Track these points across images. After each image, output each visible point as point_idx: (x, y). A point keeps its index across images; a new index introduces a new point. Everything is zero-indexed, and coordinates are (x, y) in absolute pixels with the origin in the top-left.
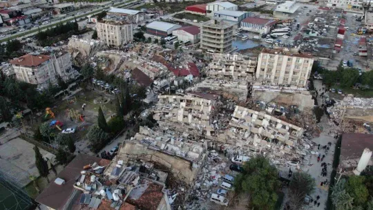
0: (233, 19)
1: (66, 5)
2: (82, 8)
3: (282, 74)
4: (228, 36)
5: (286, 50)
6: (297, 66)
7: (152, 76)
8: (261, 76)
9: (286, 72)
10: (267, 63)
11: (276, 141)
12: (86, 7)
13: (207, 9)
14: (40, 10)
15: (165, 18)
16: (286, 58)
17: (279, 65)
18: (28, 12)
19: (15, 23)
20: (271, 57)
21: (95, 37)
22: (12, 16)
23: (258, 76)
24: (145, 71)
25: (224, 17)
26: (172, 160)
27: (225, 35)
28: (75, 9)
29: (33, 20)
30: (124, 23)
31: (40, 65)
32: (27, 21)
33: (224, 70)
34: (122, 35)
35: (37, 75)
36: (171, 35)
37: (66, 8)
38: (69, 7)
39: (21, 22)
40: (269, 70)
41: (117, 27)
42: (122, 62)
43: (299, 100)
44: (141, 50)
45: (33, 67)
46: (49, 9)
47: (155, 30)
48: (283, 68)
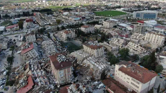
0: (152, 26)
1: (97, 17)
2: (102, 18)
3: (153, 40)
4: (143, 29)
5: (156, 33)
6: (158, 38)
7: (113, 35)
8: (146, 40)
9: (154, 40)
10: (149, 36)
11: (137, 51)
12: (103, 18)
13: (144, 22)
14: (90, 17)
15: (127, 23)
16: (155, 35)
17: (152, 37)
18: (86, 18)
19: (82, 20)
20: (150, 34)
21: (103, 25)
22: (82, 18)
23: (145, 40)
24: (112, 34)
25: (148, 25)
26: (108, 47)
27: (142, 29)
28: (100, 18)
29: (87, 20)
30: (111, 22)
31: (87, 28)
32: (86, 20)
33: (135, 37)
34: (110, 25)
35: (86, 30)
36: (126, 28)
37: (97, 18)
38: (98, 17)
39: (84, 20)
40: (149, 39)
41: (109, 23)
42: (107, 31)
43: (152, 46)
44: (113, 30)
45: (85, 28)
46: (92, 17)
47: (121, 26)
48: (154, 38)
